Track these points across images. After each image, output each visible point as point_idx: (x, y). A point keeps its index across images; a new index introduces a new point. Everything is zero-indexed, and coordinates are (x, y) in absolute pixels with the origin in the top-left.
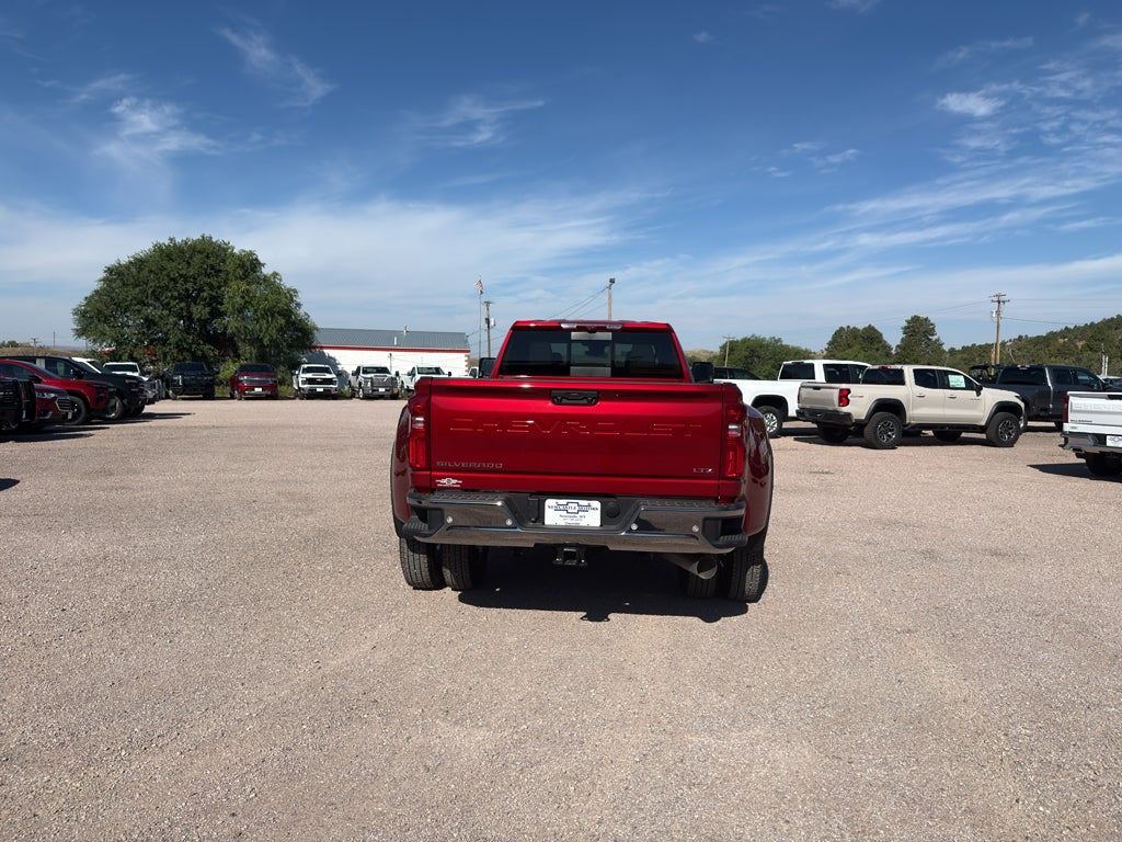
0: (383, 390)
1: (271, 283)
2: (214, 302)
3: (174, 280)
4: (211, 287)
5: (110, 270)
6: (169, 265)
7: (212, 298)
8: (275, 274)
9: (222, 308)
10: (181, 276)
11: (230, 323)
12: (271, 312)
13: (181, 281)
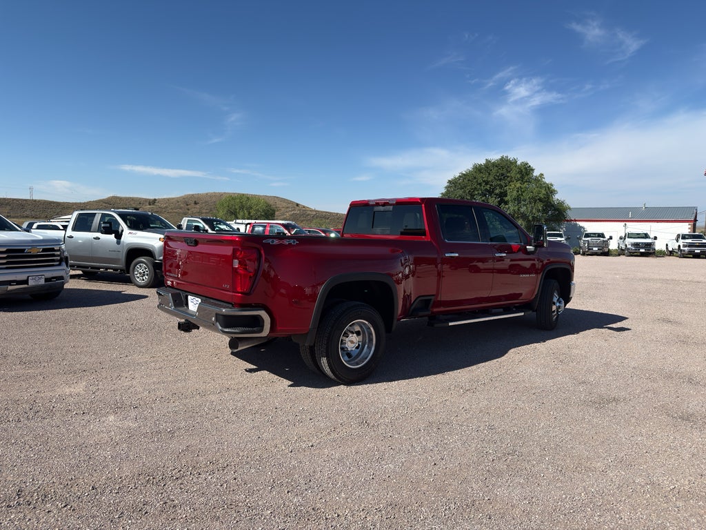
0: (596, 249)
1: (538, 180)
2: (503, 195)
3: (480, 184)
4: (501, 187)
5: (450, 182)
6: (479, 176)
7: (501, 193)
8: (542, 175)
9: (506, 199)
10: (484, 181)
11: (510, 208)
12: (534, 200)
13: (483, 184)
